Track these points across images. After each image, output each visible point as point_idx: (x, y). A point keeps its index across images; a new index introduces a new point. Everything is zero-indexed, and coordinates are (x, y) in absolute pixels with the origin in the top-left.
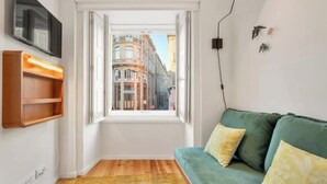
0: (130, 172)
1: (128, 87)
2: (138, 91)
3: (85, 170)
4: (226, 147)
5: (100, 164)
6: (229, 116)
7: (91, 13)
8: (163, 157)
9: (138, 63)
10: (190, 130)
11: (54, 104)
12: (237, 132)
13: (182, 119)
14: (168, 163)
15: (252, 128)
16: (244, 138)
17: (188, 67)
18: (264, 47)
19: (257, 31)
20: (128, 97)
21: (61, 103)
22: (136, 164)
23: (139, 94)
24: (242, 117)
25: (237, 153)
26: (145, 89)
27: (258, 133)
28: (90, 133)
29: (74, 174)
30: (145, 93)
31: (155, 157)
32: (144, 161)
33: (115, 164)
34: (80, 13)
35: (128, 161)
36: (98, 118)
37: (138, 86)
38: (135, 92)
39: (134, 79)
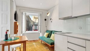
6: (47, 31)
8: (35, 39)
12: (48, 33)
13: (40, 32)
16: (49, 34)
25: (48, 36)
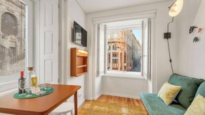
0: (117, 102)
1: (115, 55)
2: (121, 57)
3: (96, 97)
4: (169, 95)
5: (102, 96)
6: (174, 78)
7: (99, 25)
9: (121, 41)
10: (150, 84)
11: (84, 68)
12: (177, 88)
13: (146, 78)
14: (137, 101)
15: (185, 86)
17: (149, 49)
18: (196, 39)
19: (192, 29)
20: (115, 61)
21: (86, 67)
22: (120, 99)
23: (121, 59)
24: (181, 79)
25: (177, 98)
26: (125, 56)
27: (189, 89)
28: (98, 81)
29: (92, 99)
30: (125, 59)
31: (130, 97)
32: (124, 98)
33: (109, 97)
34: (94, 25)
35: (116, 97)
36: (102, 74)
37: (121, 55)
38: (119, 58)
39: (118, 51)
